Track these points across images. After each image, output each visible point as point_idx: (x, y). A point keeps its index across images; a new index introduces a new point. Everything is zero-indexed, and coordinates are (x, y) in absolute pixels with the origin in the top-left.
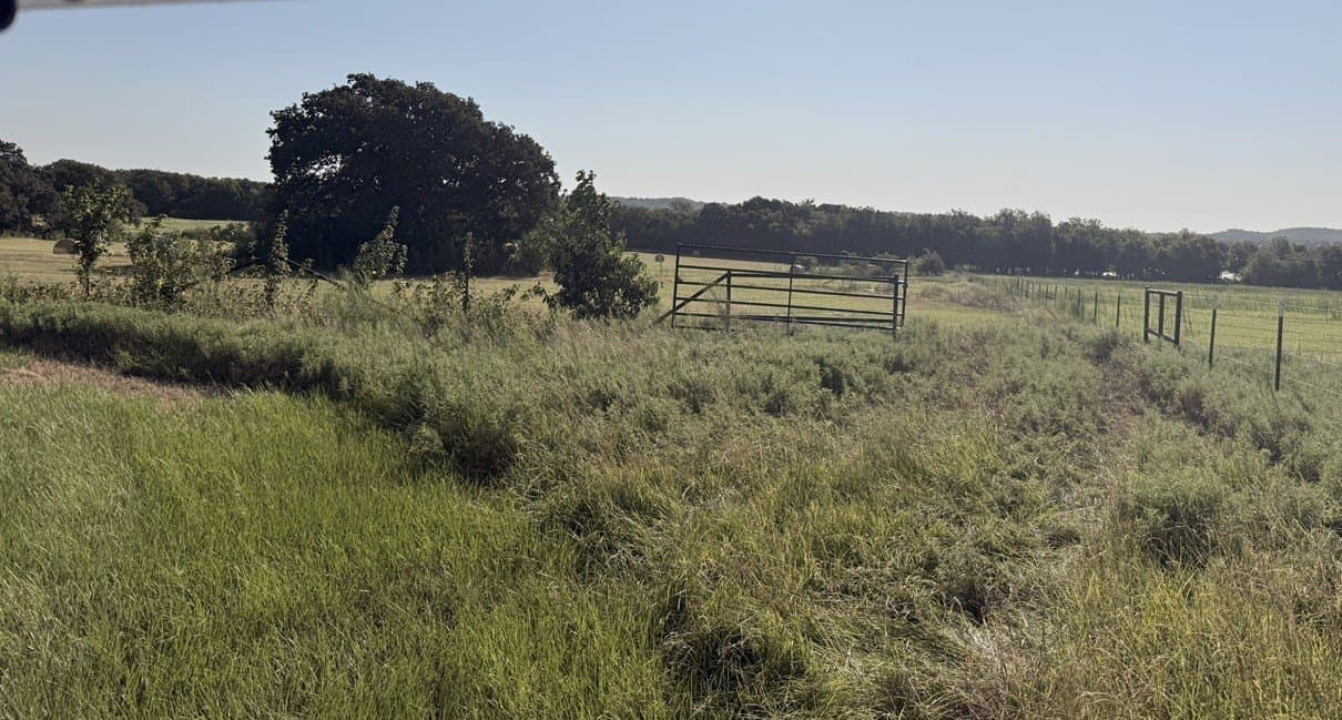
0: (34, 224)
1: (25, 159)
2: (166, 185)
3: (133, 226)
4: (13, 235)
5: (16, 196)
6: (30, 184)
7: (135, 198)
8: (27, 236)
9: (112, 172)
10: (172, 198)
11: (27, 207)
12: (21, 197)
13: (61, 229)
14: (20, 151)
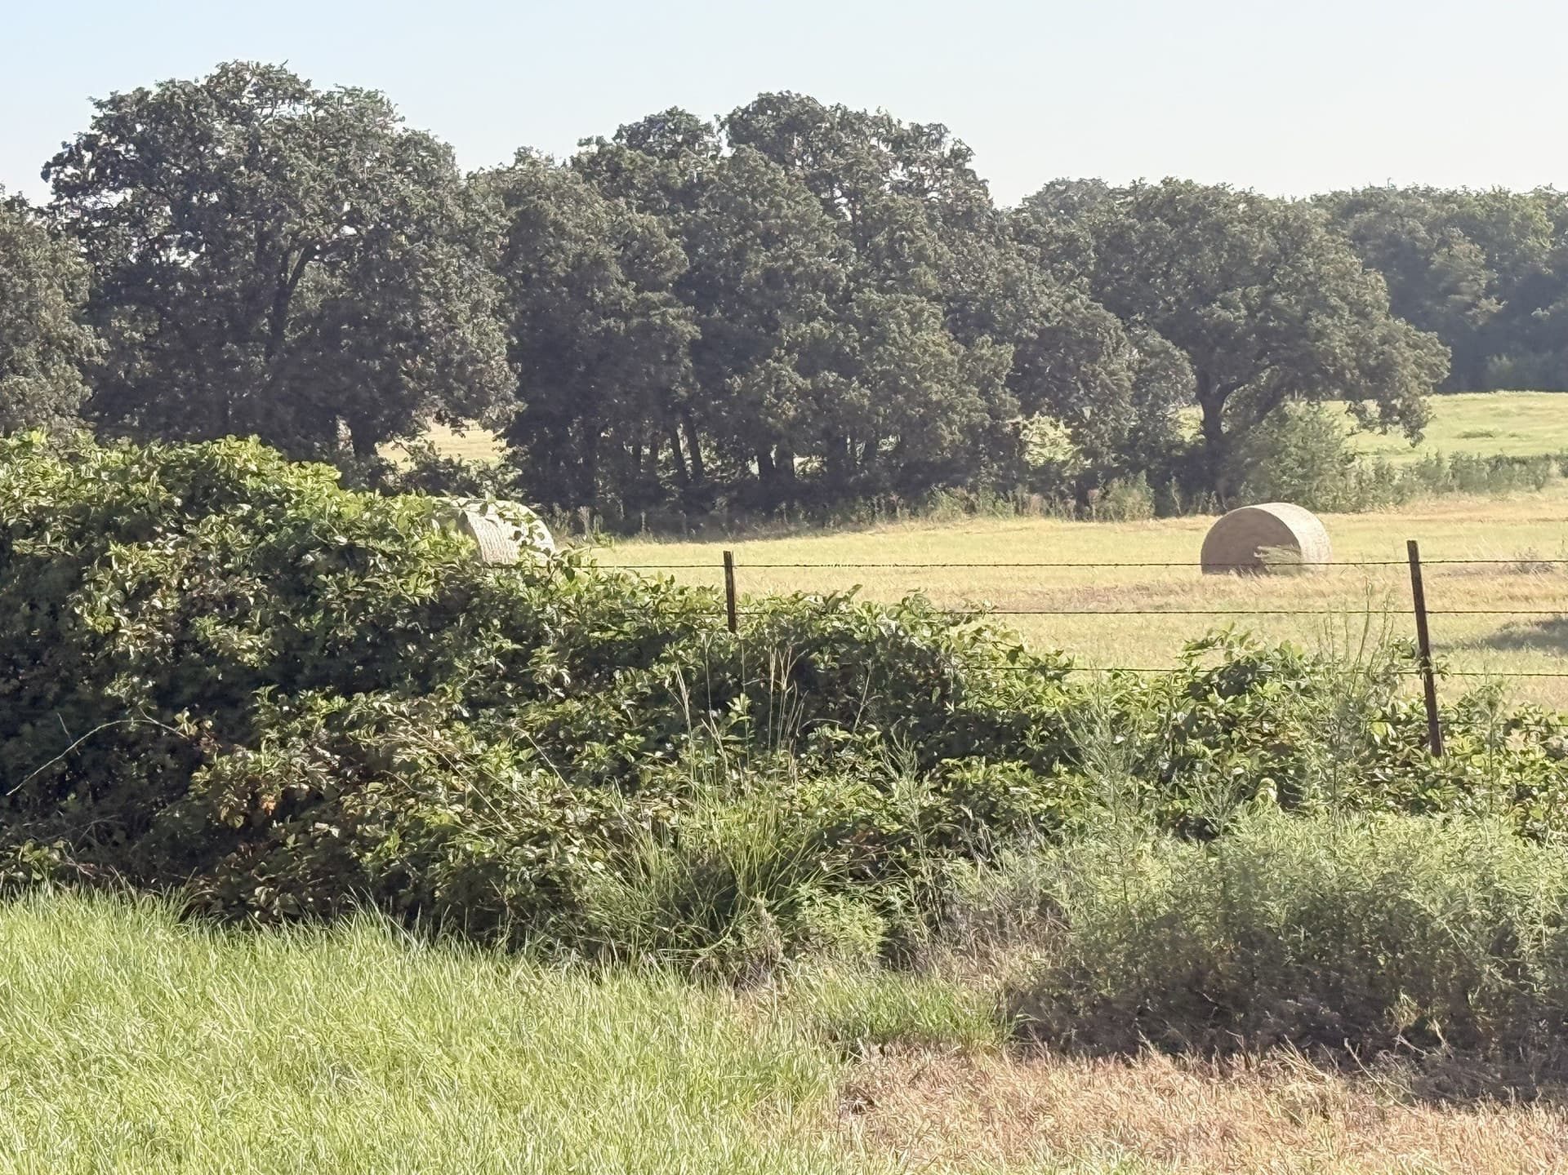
0: (1035, 456)
1: (982, 185)
2: (1464, 247)
3: (1397, 437)
4: (971, 509)
5: (968, 342)
6: (1010, 290)
7: (1395, 311)
8: (1021, 509)
9: (1299, 206)
10: (1492, 305)
11: (1011, 383)
12: (985, 345)
13: (1136, 468)
14: (960, 155)
